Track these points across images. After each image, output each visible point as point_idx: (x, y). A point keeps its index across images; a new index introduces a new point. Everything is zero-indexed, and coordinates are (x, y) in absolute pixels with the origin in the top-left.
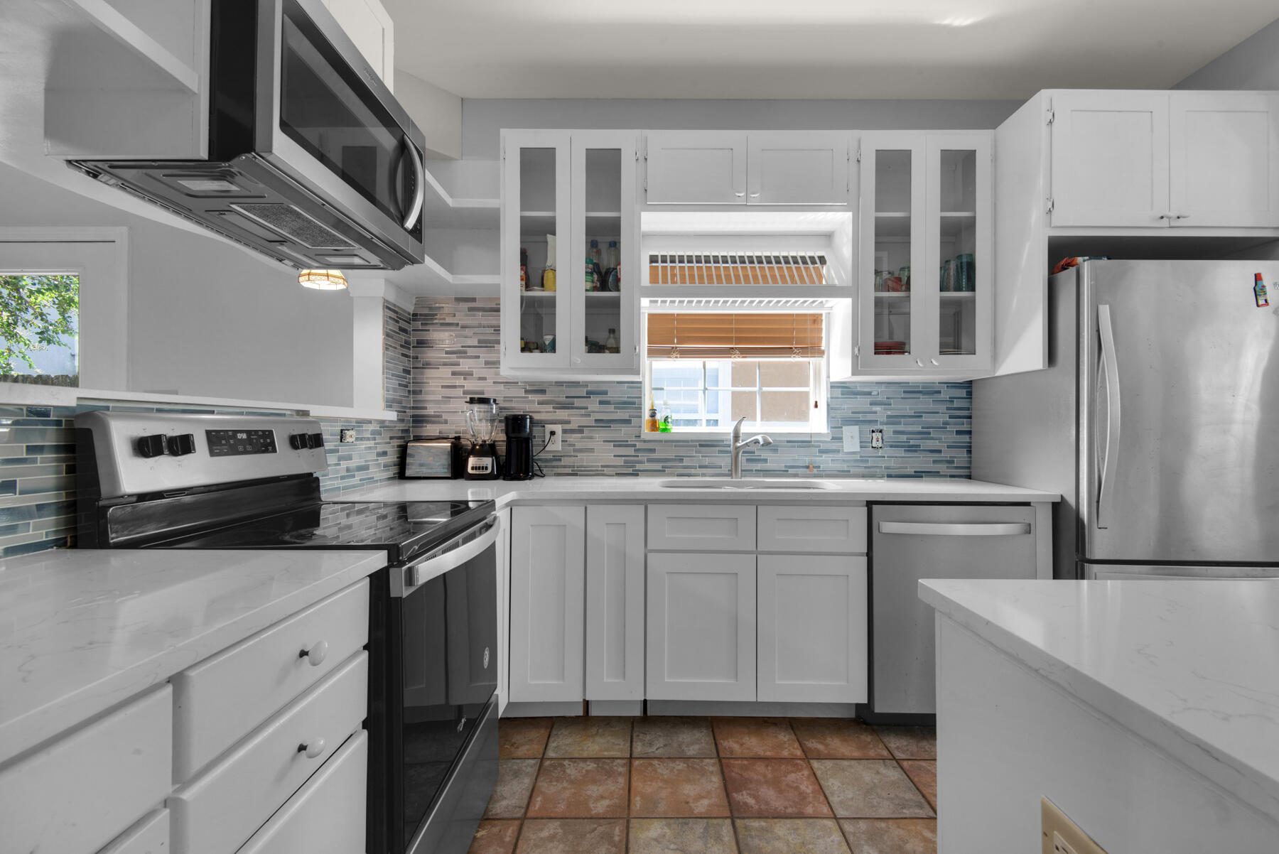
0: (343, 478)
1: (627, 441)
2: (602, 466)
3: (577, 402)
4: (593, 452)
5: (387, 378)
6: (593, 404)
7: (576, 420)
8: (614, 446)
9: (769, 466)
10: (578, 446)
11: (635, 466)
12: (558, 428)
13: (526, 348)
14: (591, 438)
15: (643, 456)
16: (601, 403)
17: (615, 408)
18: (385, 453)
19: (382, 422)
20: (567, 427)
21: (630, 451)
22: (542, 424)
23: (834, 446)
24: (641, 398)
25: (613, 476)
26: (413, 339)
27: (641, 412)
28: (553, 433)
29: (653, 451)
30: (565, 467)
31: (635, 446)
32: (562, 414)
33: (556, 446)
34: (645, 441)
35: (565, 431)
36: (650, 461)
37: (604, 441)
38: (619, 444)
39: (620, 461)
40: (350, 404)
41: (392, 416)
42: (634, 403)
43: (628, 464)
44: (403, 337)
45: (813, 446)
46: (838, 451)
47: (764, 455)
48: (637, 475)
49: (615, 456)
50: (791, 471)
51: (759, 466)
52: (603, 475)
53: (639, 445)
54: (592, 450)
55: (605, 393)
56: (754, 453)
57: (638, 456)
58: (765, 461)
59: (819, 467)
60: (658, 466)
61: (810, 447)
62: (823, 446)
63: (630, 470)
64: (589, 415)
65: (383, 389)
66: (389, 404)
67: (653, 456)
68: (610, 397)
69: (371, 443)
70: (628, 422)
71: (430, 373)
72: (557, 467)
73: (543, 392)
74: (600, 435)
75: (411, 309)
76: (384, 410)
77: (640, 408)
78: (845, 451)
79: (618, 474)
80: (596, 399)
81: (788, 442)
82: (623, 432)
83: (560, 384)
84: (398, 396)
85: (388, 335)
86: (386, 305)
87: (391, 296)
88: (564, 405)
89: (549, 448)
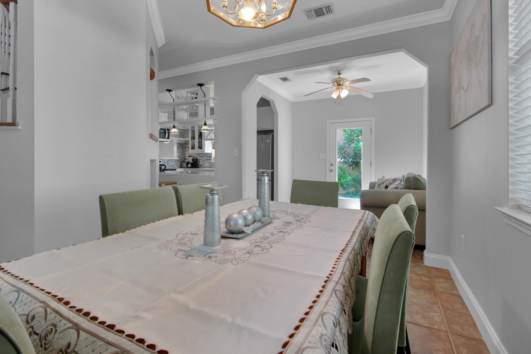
0: (168, 167)
3: (204, 156)
5: (177, 153)
6: (206, 157)
7: (204, 159)
10: (204, 163)
13: (192, 149)
15: (212, 165)
18: (177, 164)
19: (177, 160)
20: (203, 160)
22: (199, 160)
24: (211, 156)
26: (184, 147)
28: (201, 161)
29: (213, 164)
32: (202, 158)
33: (201, 163)
35: (202, 161)
38: (209, 163)
39: (209, 166)
40: (173, 157)
41: (178, 159)
44: (182, 147)
53: (212, 163)
54: (205, 164)
65: (177, 155)
66: (178, 157)
68: (208, 156)
69: (174, 162)
70: (210, 159)
71: (186, 152)
72: (201, 166)
73: (199, 155)
74: (207, 162)
75: (184, 143)
80: (206, 156)
82: (209, 161)
83: (202, 153)
84: (180, 156)
85: (178, 147)
86: (178, 143)
87: (179, 142)
88: (202, 157)
89: (200, 163)
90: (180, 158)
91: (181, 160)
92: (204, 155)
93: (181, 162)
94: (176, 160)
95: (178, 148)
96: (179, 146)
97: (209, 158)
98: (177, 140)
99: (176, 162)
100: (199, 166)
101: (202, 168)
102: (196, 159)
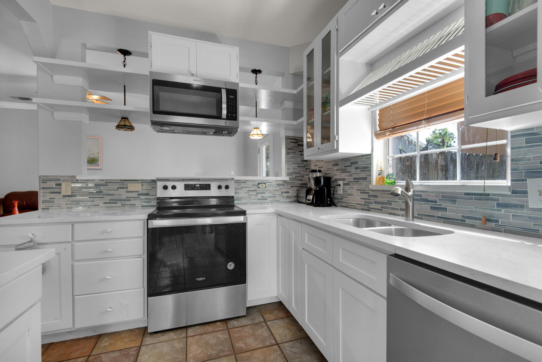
0: (259, 199)
1: (365, 190)
2: (357, 204)
3: (348, 169)
4: (353, 196)
5: (287, 165)
6: (353, 170)
7: (349, 179)
8: (361, 193)
9: (448, 214)
10: (349, 192)
11: (368, 205)
12: (341, 183)
14: (352, 188)
15: (372, 200)
16: (356, 168)
17: (361, 171)
18: (288, 192)
19: (285, 182)
20: (346, 182)
21: (366, 196)
22: (336, 180)
23: (515, 200)
24: (371, 164)
25: (360, 210)
27: (371, 173)
28: (339, 185)
29: (376, 196)
30: (344, 203)
31: (368, 193)
32: (343, 176)
33: (340, 191)
34: (373, 191)
35: (344, 184)
36: (376, 203)
37: (357, 190)
39: (363, 202)
41: (287, 179)
42: (368, 168)
43: (367, 204)
45: (492, 199)
46: (522, 207)
47: (444, 205)
48: (369, 211)
49: (361, 198)
50: (468, 221)
51: (440, 214)
52: (357, 209)
53: (371, 193)
55: (357, 163)
56: (436, 202)
57: (369, 199)
58: (445, 209)
59: (497, 221)
60: (379, 206)
61: (487, 200)
62: (501, 200)
63: (366, 208)
64: (351, 176)
65: (286, 169)
66: (288, 174)
67: (378, 200)
68: (359, 165)
69: (277, 188)
70: (365, 179)
72: (341, 202)
73: (337, 165)
74: (356, 187)
76: (286, 176)
77: (370, 170)
78: (530, 207)
79: (362, 209)
80: (354, 166)
81: (466, 194)
82: (363, 185)
84: (297, 171)
85: (289, 149)
86: (287, 138)
87: (291, 134)
88: (344, 171)
89: (339, 193)
90: (293, 176)
91: (300, 182)
92: (348, 163)
93: (298, 188)
94: (282, 183)
95: (291, 151)
96: (292, 145)
97: (363, 175)
98: (287, 128)
99: (281, 187)
100: (336, 201)
101: (342, 206)
102: (328, 180)
